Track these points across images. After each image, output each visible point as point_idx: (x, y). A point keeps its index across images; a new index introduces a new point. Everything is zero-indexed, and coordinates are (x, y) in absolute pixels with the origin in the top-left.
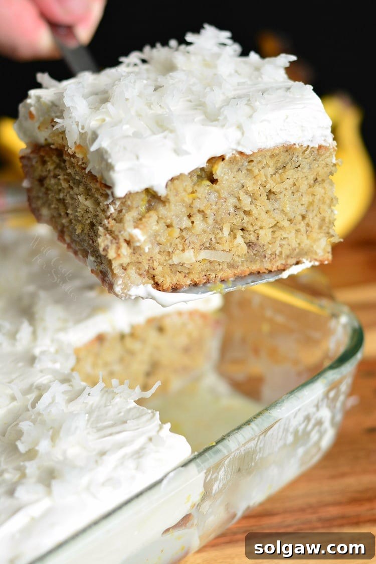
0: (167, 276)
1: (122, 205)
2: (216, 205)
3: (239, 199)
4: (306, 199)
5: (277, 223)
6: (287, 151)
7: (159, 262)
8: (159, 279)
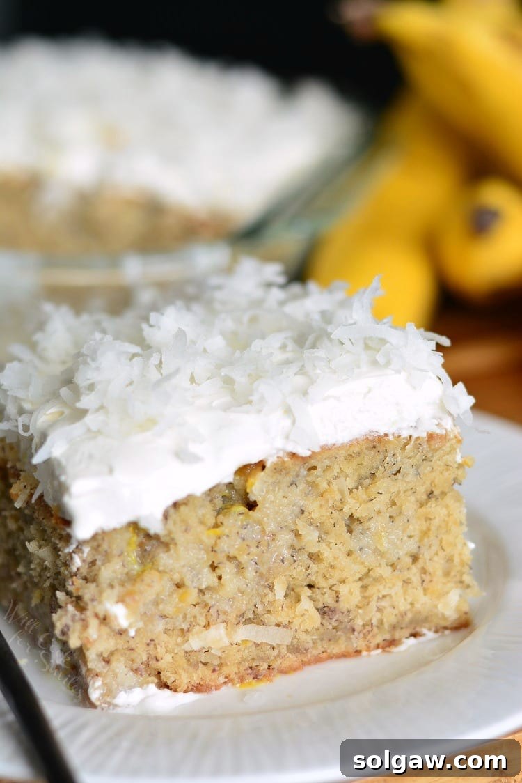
0: (181, 671)
1: (94, 552)
2: (257, 547)
3: (297, 535)
4: (415, 527)
5: (369, 570)
6: (374, 447)
7: (166, 648)
8: (168, 677)
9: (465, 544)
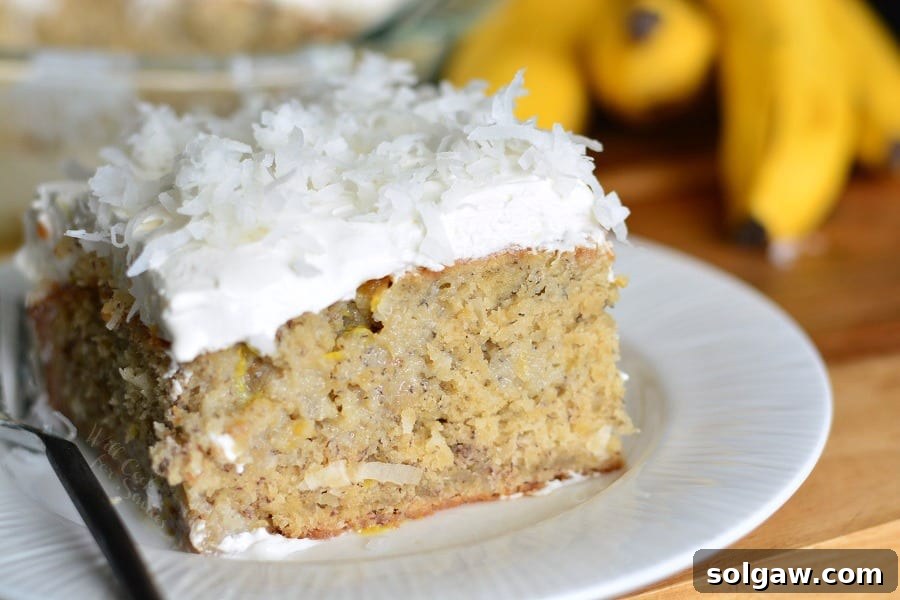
0: (295, 514)
1: (197, 378)
2: (383, 374)
3: (428, 361)
4: (562, 355)
5: (509, 403)
6: (516, 263)
7: (278, 487)
8: (281, 521)
9: (617, 375)
